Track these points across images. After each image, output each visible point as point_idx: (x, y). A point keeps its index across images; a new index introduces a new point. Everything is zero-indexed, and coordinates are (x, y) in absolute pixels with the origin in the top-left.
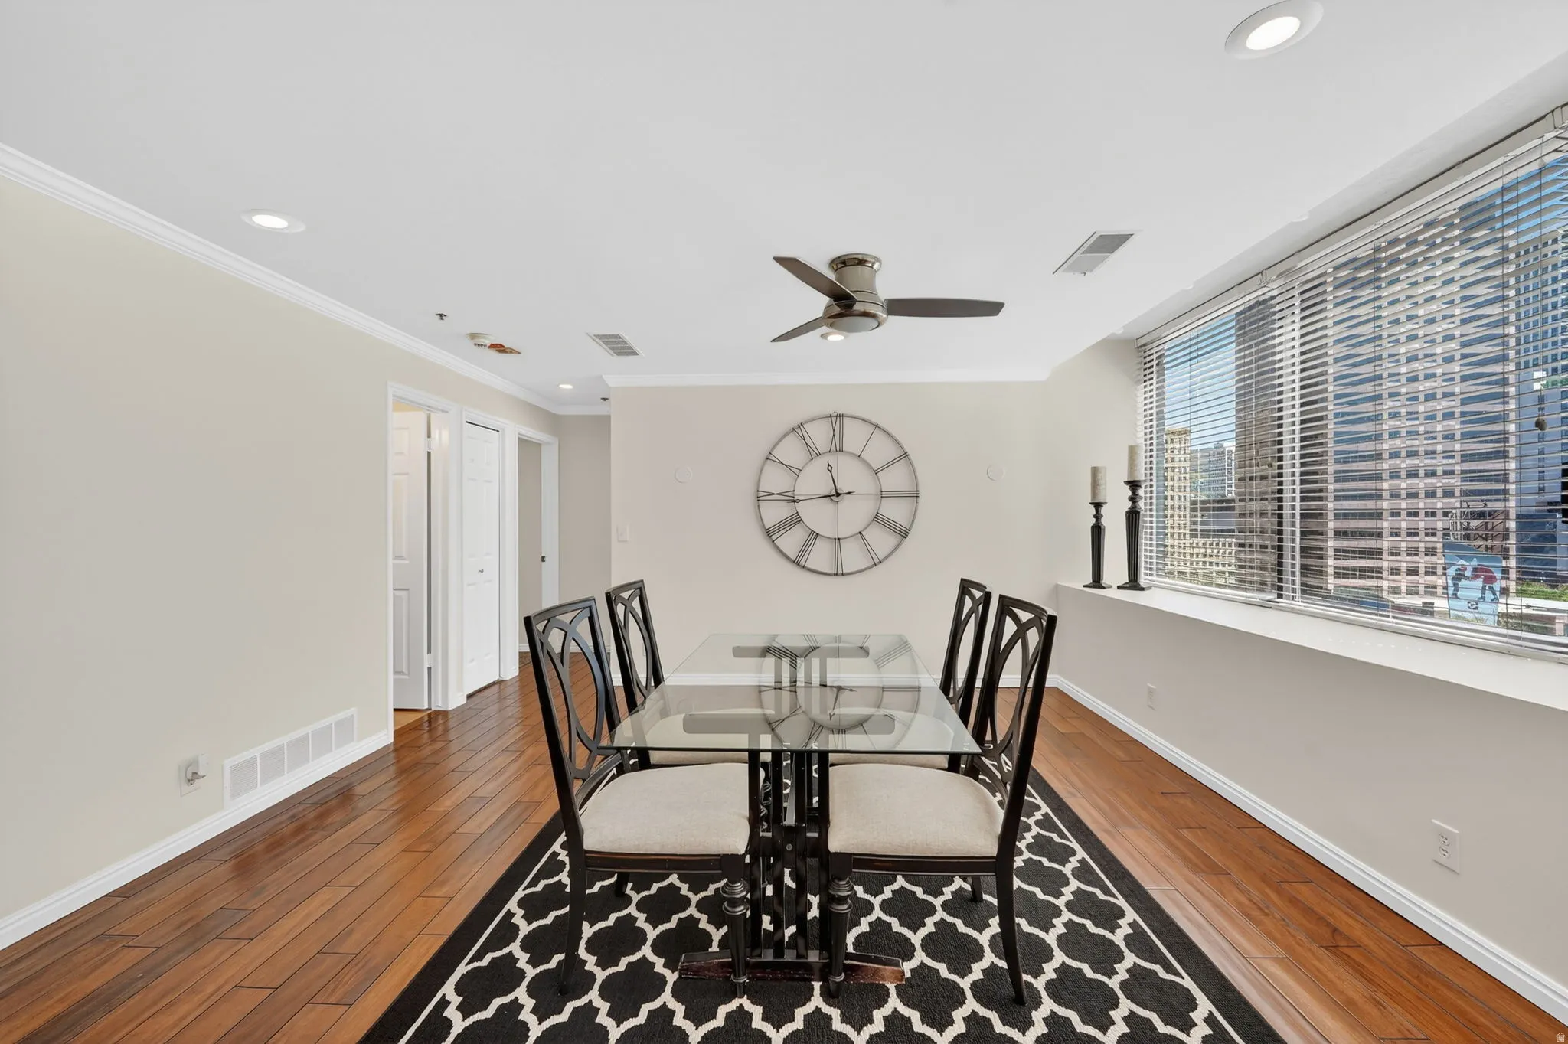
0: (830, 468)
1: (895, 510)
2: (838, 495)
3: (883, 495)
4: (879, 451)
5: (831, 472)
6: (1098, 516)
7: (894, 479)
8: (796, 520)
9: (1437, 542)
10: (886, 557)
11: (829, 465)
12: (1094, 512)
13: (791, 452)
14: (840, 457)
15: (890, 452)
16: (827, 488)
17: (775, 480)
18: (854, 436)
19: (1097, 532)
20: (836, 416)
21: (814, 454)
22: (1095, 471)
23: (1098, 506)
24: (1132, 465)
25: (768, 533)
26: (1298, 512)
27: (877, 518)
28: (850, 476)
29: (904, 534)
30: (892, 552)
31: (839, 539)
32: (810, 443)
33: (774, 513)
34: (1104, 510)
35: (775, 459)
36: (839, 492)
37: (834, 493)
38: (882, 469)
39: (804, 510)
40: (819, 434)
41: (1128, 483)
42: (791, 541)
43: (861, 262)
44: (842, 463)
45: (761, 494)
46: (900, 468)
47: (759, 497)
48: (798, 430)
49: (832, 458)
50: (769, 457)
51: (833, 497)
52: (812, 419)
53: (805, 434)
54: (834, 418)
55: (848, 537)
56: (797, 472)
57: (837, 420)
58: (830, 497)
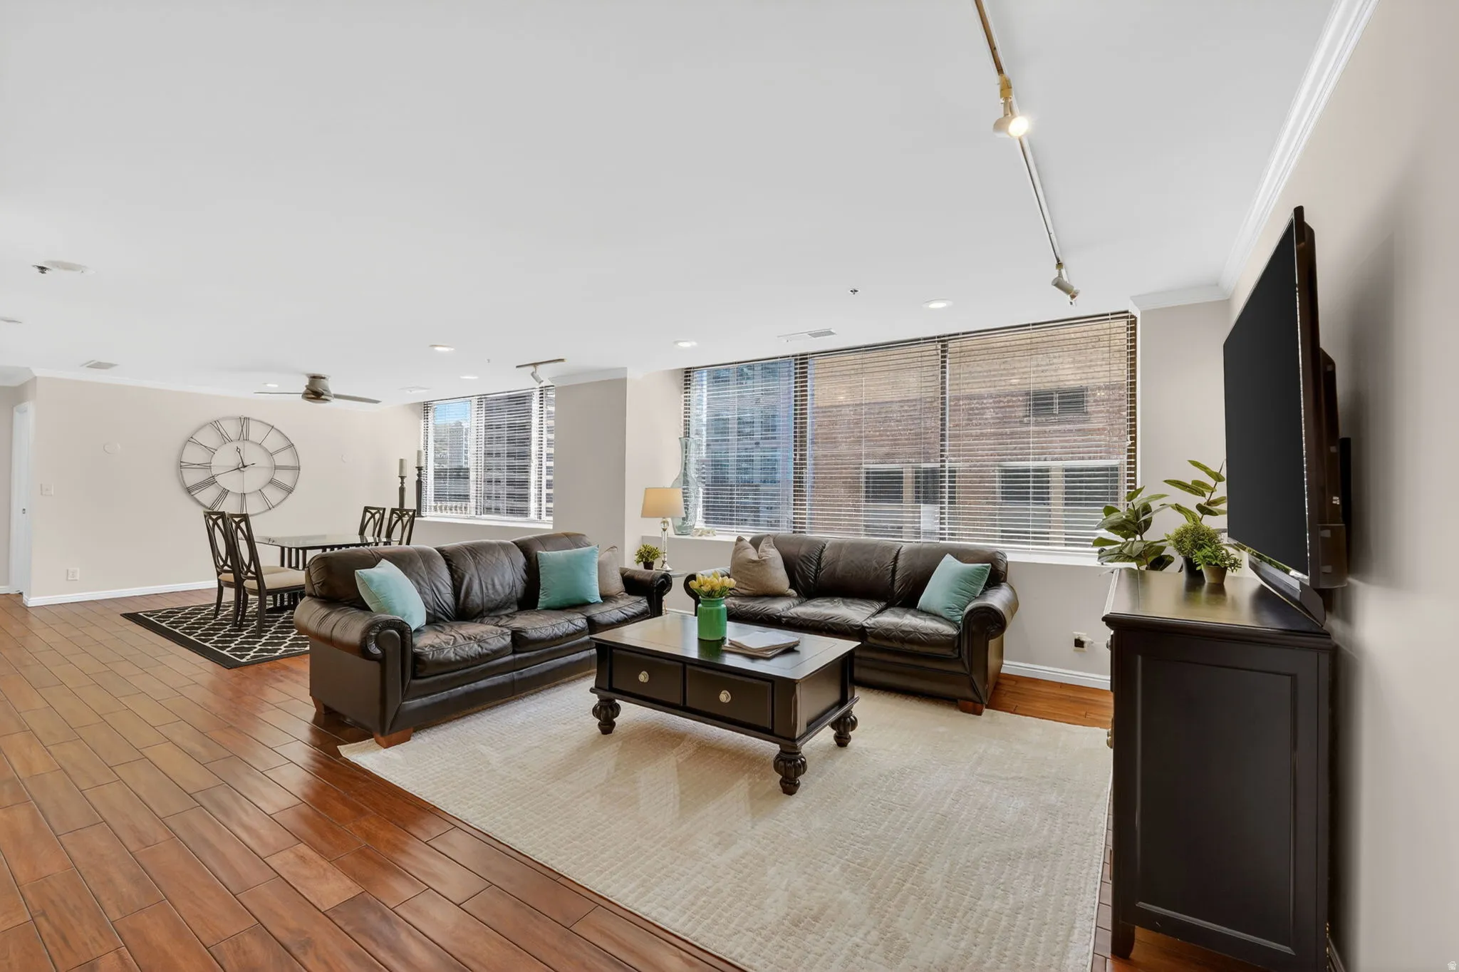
0: (238, 450)
1: (285, 478)
2: (245, 466)
3: (276, 468)
4: (274, 442)
5: (240, 452)
6: (402, 483)
7: (284, 459)
8: (211, 481)
10: (278, 504)
11: (238, 448)
12: (400, 480)
13: (209, 438)
14: (247, 444)
15: (281, 444)
16: (234, 461)
17: (194, 455)
18: (256, 432)
19: (402, 490)
20: (245, 418)
21: (225, 439)
22: (401, 461)
23: (402, 478)
24: (419, 460)
25: (189, 491)
26: (483, 480)
27: (271, 482)
28: (252, 454)
29: (290, 491)
30: (281, 502)
31: (244, 494)
32: (224, 434)
33: (192, 477)
35: (197, 442)
36: (245, 464)
37: (241, 465)
38: (278, 452)
39: (218, 475)
40: (232, 429)
41: (417, 468)
42: (207, 496)
43: (324, 378)
44: (248, 447)
45: (183, 464)
46: (287, 453)
47: (181, 466)
48: (215, 424)
49: (240, 445)
50: (190, 440)
51: (242, 469)
52: (225, 419)
53: (220, 427)
54: (243, 420)
55: (250, 493)
56: (213, 451)
57: (244, 421)
58: (238, 468)
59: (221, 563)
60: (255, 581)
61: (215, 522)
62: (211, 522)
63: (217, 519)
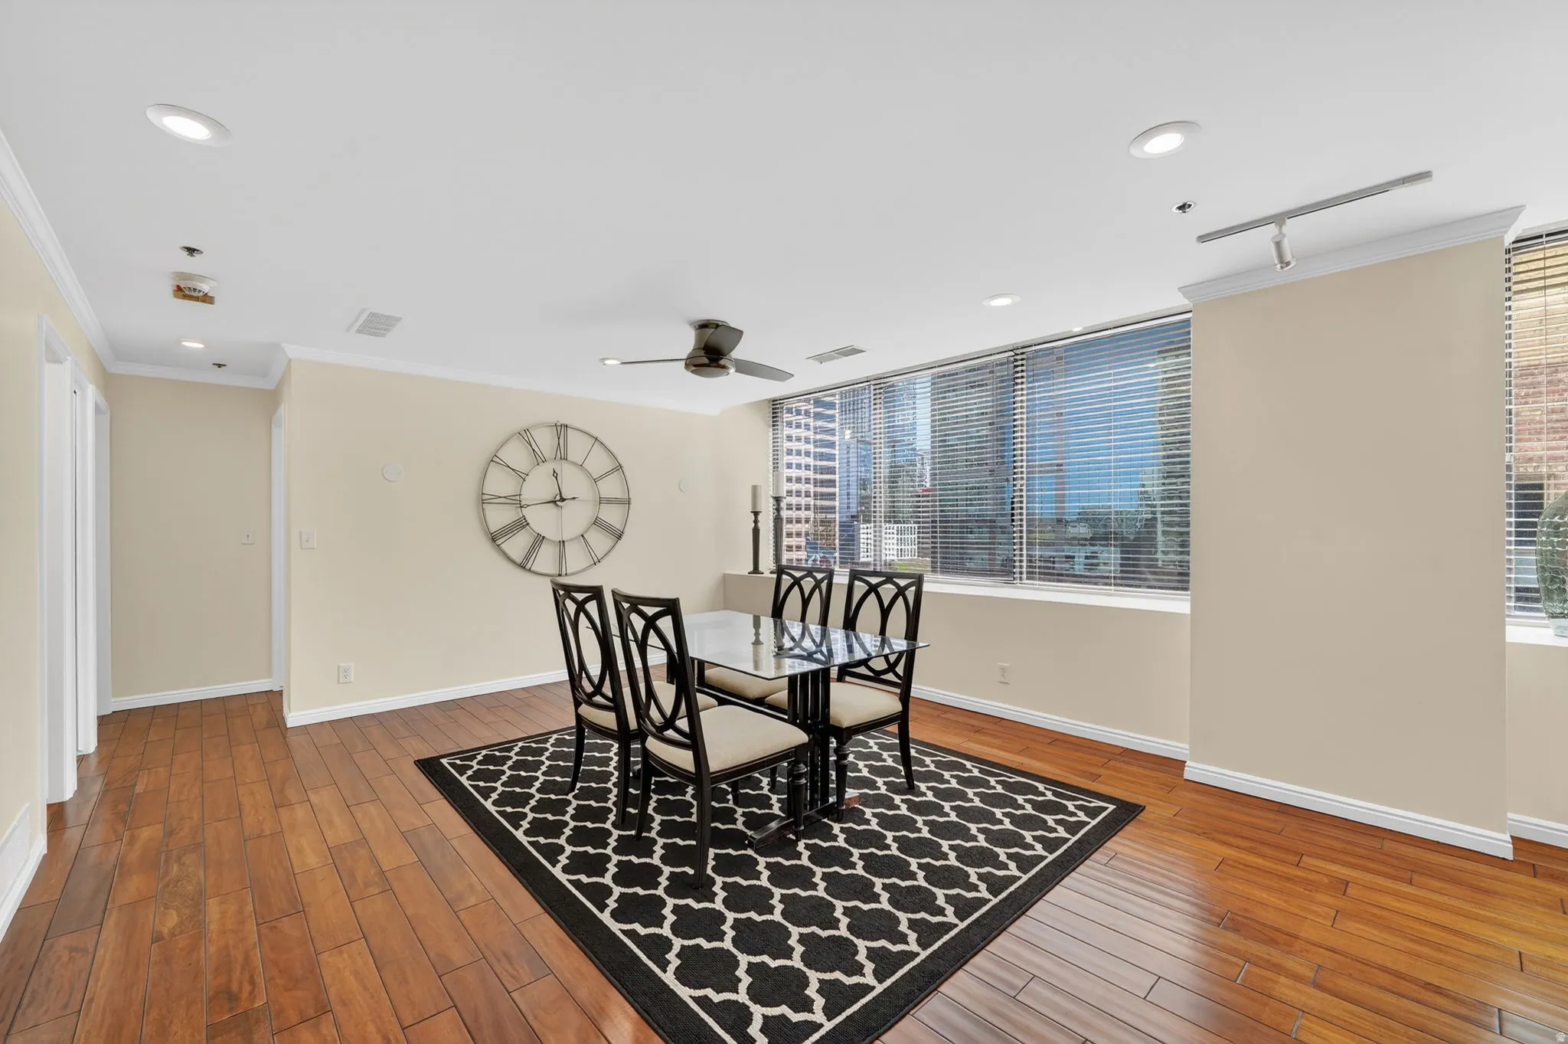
0: (554, 475)
1: (612, 515)
2: (563, 500)
3: (601, 501)
4: (598, 463)
5: (556, 478)
6: (756, 522)
7: (610, 488)
8: (522, 524)
9: (802, 541)
10: (605, 558)
11: (554, 472)
12: (753, 518)
13: (516, 455)
14: (565, 465)
15: (607, 464)
16: (550, 493)
17: (500, 483)
18: (577, 446)
19: (756, 532)
20: (561, 426)
21: (539, 459)
22: (754, 488)
23: (756, 514)
24: (776, 487)
25: (494, 538)
27: (597, 522)
28: (573, 483)
29: (619, 536)
30: (611, 551)
31: (563, 542)
32: (536, 450)
33: (499, 517)
34: (760, 518)
35: (502, 462)
36: (564, 497)
37: (558, 498)
38: (602, 477)
39: (529, 514)
40: (545, 441)
41: (775, 498)
42: (517, 546)
44: (568, 473)
45: (485, 497)
46: (615, 479)
47: (483, 500)
48: (524, 435)
49: (557, 466)
50: (494, 459)
51: (558, 503)
52: (537, 426)
53: (532, 441)
54: (559, 428)
55: (571, 540)
56: (523, 477)
57: (561, 429)
58: (554, 502)
59: (589, 689)
60: (691, 753)
61: (581, 607)
62: (571, 607)
63: (586, 600)
